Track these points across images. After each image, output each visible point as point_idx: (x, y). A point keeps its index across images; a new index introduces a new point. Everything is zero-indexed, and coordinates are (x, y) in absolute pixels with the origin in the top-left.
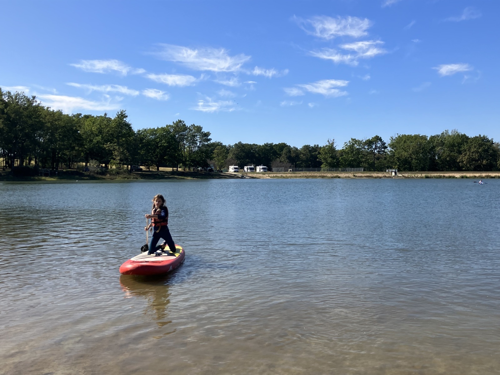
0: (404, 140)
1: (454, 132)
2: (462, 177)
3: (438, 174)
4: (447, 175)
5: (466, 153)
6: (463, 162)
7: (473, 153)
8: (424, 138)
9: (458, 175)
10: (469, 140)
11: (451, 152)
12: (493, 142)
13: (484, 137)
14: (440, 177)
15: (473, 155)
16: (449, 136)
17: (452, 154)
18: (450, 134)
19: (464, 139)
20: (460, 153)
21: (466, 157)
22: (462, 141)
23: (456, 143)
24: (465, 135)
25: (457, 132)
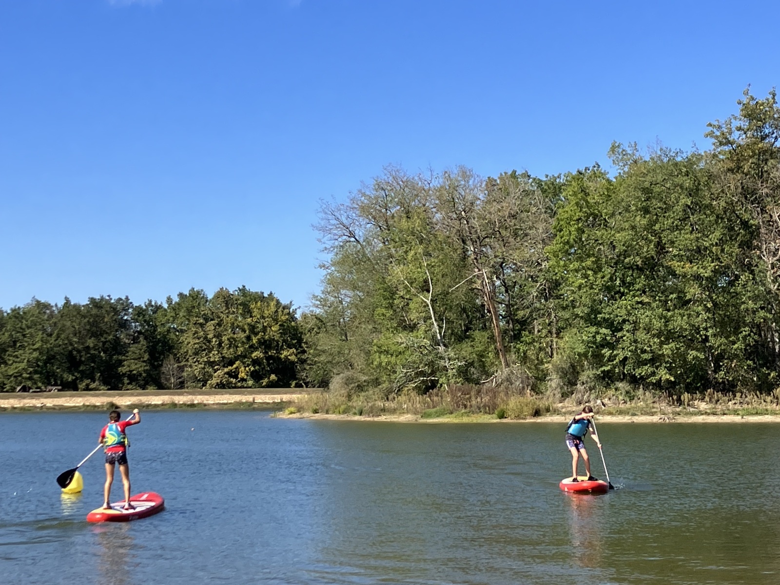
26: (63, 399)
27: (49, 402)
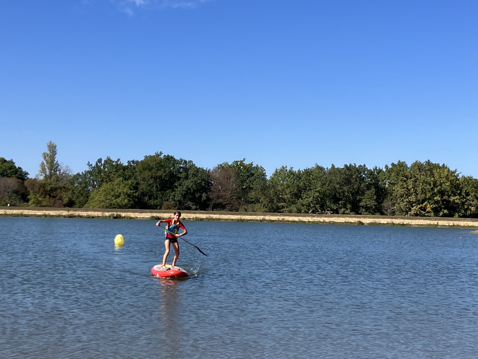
26: (334, 218)
27: (327, 220)
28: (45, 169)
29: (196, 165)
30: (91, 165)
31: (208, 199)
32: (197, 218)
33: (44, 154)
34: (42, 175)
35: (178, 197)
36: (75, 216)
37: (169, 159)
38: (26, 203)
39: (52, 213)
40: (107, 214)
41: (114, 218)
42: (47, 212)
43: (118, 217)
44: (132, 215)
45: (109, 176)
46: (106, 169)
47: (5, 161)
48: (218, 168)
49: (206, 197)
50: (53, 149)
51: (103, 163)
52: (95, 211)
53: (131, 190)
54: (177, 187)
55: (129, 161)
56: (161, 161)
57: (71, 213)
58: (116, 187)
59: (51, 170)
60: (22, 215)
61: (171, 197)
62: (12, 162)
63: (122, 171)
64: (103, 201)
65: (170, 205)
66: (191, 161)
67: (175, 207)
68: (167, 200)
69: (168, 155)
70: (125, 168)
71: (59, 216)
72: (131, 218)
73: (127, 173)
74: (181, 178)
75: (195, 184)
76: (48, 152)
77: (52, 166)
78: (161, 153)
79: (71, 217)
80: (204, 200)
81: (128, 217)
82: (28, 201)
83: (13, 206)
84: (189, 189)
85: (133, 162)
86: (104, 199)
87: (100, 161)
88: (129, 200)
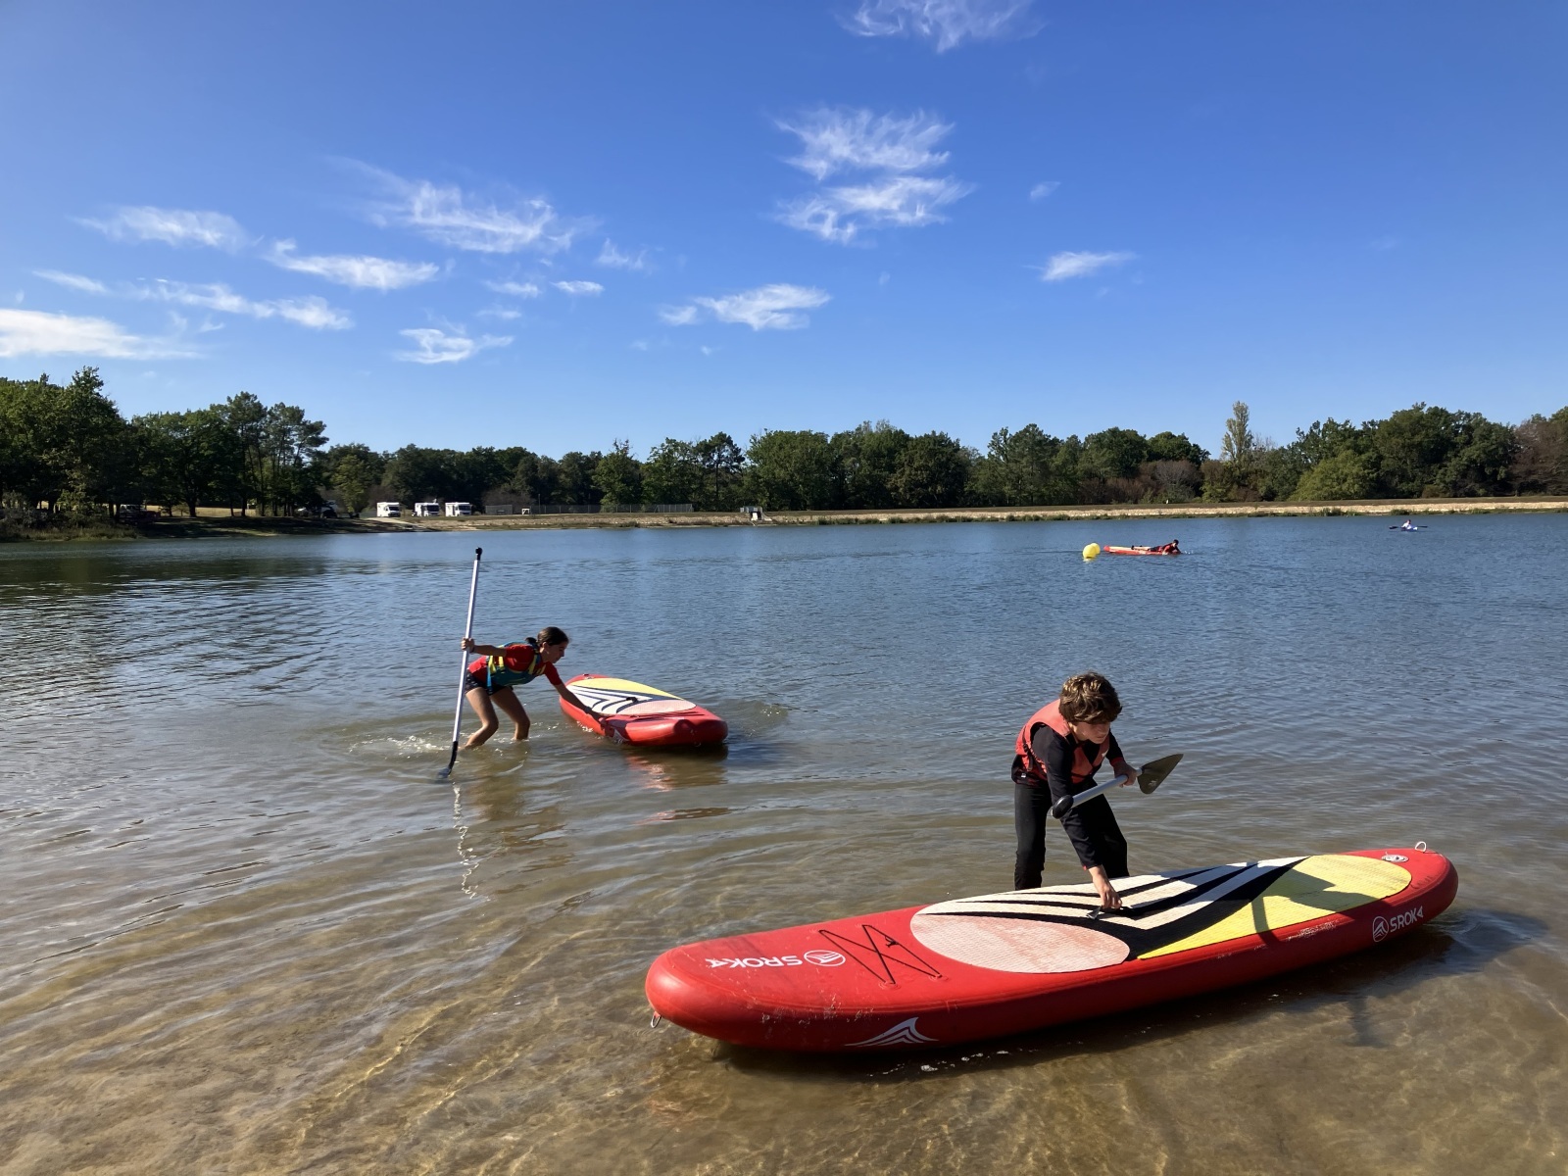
0: (778, 442)
1: (882, 425)
2: (893, 521)
3: (846, 516)
4: (862, 517)
5: (904, 471)
6: (896, 489)
7: (916, 470)
8: (820, 438)
9: (883, 517)
10: (910, 443)
11: (875, 467)
12: (958, 445)
13: (941, 435)
14: (849, 522)
15: (916, 475)
16: (871, 434)
17: (876, 472)
18: (874, 430)
19: (901, 438)
20: (892, 469)
21: (904, 479)
22: (895, 446)
23: (883, 450)
24: (901, 432)
25: (887, 426)
28: (1231, 444)
29: (1488, 420)
30: (1303, 433)
31: (1510, 476)
32: (1477, 509)
33: (1229, 421)
34: (1226, 454)
35: (1452, 476)
36: (1267, 515)
37: (1437, 413)
38: (1198, 498)
39: (1230, 510)
40: (1318, 509)
41: (1329, 514)
42: (1222, 510)
43: (1337, 513)
44: (1360, 509)
45: (1330, 449)
46: (1327, 439)
47: (1174, 436)
48: (1533, 422)
49: (1506, 473)
50: (1242, 412)
51: (1321, 428)
52: (1298, 505)
53: (1365, 468)
54: (1449, 460)
55: (1364, 423)
56: (1422, 417)
57: (1260, 509)
58: (1341, 465)
59: (1241, 445)
60: (1184, 516)
61: (1438, 477)
62: (1183, 438)
63: (1352, 439)
64: (1318, 489)
65: (1437, 489)
66: (1480, 414)
67: (1445, 492)
68: (1431, 482)
69: (1436, 408)
70: (1359, 434)
71: (1241, 515)
72: (1357, 514)
73: (1362, 442)
74: (1458, 443)
75: (1484, 452)
76: (1235, 418)
77: (1242, 439)
78: (1423, 404)
79: (1260, 515)
80: (1502, 479)
81: (1351, 513)
82: (1199, 494)
83: (1175, 502)
84: (1474, 462)
85: (1372, 423)
86: (1319, 485)
87: (1316, 426)
88: (1361, 486)
